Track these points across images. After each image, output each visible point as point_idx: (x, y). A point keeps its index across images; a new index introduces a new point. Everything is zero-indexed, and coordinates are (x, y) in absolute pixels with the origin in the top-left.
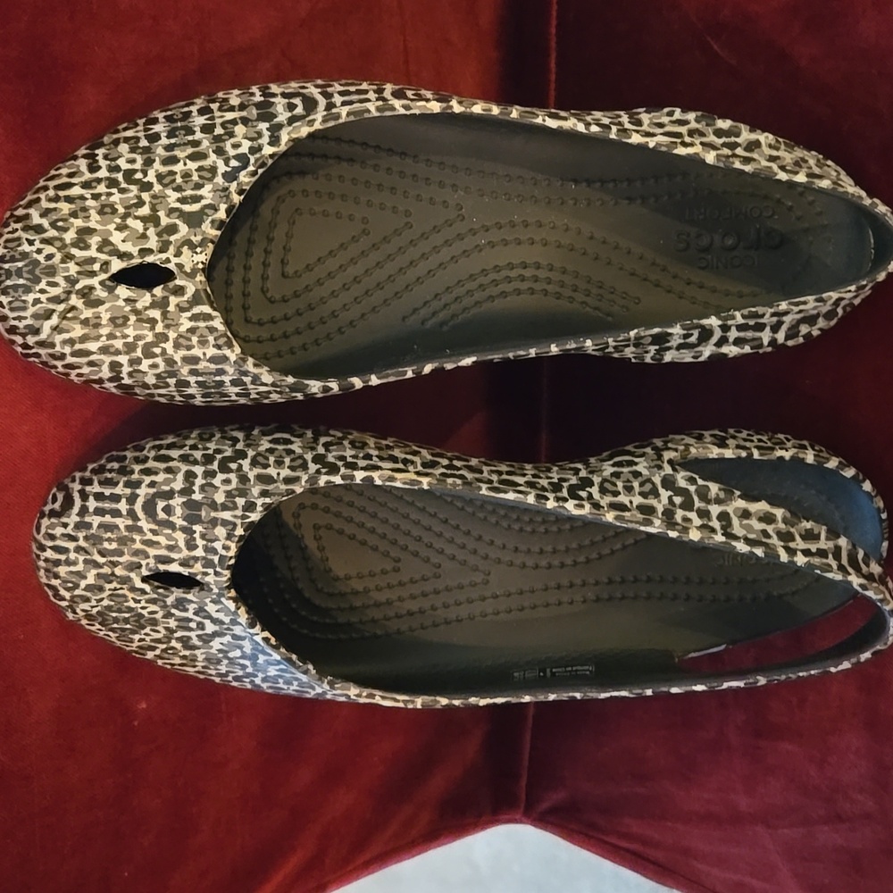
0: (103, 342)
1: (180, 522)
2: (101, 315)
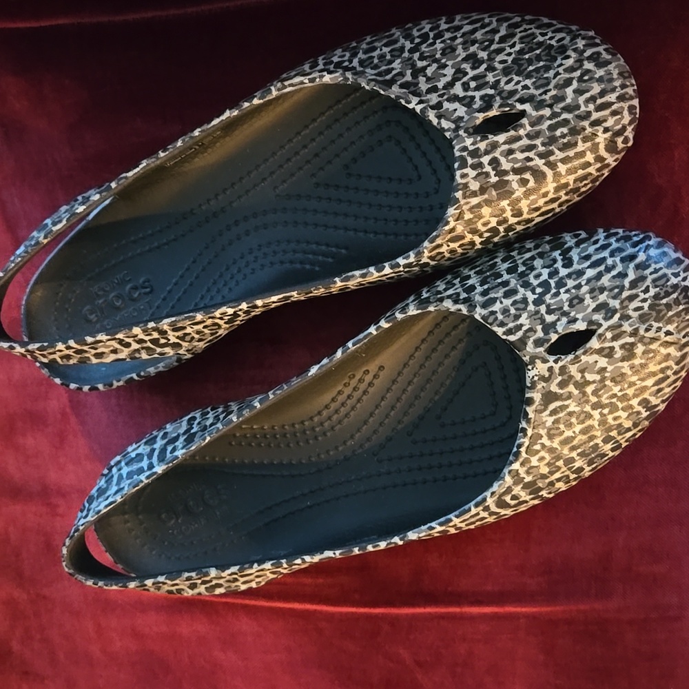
0: (583, 280)
1: (511, 177)
2: (592, 300)
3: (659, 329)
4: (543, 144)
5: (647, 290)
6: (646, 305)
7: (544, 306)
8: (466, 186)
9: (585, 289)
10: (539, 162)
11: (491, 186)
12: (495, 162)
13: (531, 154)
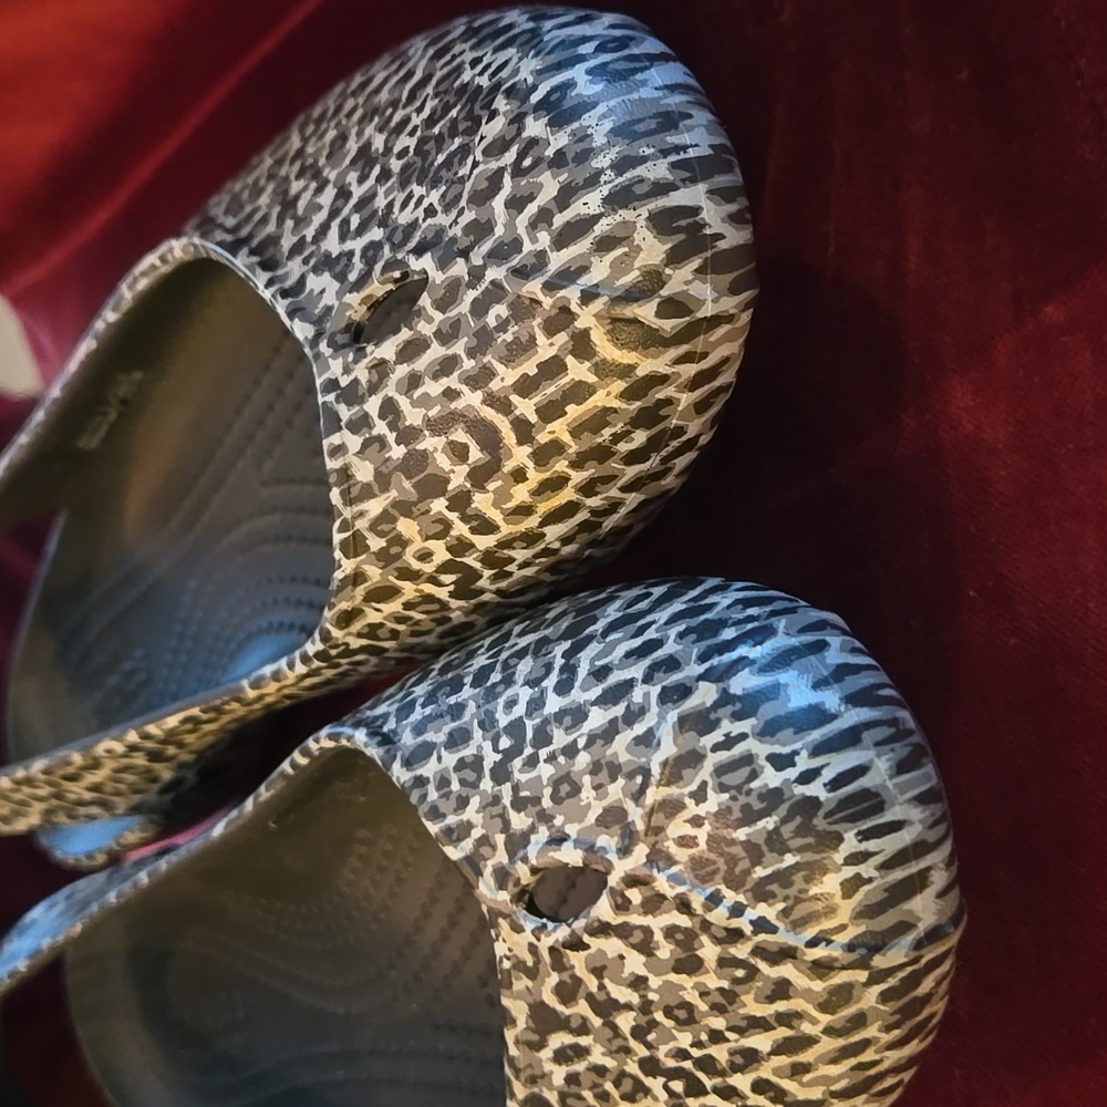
0: (581, 736)
1: (429, 443)
2: (594, 793)
3: (737, 910)
4: (471, 353)
5: (700, 796)
6: (702, 834)
7: (508, 785)
8: (345, 474)
9: (583, 759)
10: (472, 399)
11: (396, 469)
12: (389, 409)
13: (452, 381)
